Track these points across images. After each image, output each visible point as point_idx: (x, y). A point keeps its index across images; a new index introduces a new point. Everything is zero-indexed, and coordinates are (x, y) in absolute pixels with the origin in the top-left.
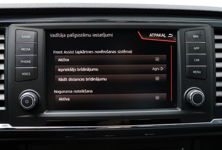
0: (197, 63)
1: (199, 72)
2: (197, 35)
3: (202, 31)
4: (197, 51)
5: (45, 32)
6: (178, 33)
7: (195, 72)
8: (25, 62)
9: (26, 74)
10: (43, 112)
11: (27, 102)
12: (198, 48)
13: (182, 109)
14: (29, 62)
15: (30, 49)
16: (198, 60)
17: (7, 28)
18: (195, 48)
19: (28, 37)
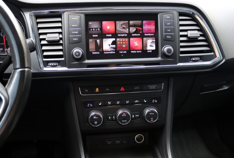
0: (169, 32)
1: (170, 37)
2: (169, 16)
3: (172, 14)
4: (169, 25)
5: (84, 16)
6: (159, 15)
7: (168, 37)
8: (74, 32)
9: (76, 39)
10: (85, 60)
11: (77, 54)
12: (170, 24)
13: (161, 58)
14: (77, 32)
15: (77, 26)
16: (169, 30)
17: (63, 14)
18: (168, 24)
19: (76, 19)
